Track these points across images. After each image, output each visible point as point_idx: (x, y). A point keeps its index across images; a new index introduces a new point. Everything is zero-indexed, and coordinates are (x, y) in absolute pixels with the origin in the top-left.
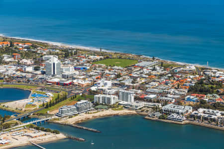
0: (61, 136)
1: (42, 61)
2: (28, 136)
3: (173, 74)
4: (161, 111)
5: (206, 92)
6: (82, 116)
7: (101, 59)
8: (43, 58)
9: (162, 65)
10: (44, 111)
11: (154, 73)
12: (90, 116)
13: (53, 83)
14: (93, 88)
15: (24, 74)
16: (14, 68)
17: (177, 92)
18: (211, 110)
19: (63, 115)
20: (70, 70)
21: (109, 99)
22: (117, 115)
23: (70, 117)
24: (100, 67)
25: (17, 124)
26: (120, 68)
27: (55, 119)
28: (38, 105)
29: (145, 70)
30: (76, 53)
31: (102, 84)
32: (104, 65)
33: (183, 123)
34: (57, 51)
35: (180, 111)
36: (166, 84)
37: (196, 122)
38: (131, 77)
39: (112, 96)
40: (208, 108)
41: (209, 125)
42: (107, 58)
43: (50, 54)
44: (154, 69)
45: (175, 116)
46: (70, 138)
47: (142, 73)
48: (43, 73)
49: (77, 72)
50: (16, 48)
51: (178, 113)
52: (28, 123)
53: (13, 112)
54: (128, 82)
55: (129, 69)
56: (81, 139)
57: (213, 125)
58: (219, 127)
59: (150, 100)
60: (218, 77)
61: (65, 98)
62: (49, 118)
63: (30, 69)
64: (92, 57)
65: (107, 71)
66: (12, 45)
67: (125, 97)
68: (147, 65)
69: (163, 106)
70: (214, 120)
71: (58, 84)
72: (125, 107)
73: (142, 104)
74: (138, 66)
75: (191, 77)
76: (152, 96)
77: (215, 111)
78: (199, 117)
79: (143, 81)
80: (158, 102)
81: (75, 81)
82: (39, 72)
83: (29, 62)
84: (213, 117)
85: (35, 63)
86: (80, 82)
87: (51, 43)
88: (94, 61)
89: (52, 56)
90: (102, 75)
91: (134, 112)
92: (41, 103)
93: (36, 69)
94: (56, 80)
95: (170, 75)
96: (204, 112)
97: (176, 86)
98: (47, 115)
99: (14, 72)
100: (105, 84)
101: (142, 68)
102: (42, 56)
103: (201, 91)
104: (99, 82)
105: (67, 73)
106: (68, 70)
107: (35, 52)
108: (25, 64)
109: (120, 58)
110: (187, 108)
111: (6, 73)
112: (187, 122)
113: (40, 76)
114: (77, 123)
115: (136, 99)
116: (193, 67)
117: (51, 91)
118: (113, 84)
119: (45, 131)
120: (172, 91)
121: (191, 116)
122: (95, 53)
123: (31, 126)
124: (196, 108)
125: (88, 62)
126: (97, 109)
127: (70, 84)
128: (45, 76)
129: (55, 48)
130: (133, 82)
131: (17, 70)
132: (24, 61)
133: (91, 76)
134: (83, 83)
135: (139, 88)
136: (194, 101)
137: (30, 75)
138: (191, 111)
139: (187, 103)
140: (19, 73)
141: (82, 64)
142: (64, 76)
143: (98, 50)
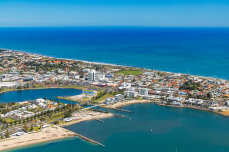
0: (110, 115)
1: (83, 72)
2: (91, 115)
3: (168, 79)
4: (166, 100)
5: (191, 89)
6: (119, 104)
7: (119, 71)
8: (83, 70)
9: (159, 74)
10: (95, 101)
11: (155, 78)
12: (124, 103)
13: (95, 85)
14: (121, 88)
15: (75, 80)
16: (67, 77)
17: (172, 89)
18: (196, 99)
19: (108, 103)
20: (103, 78)
21: (133, 94)
22: (140, 103)
23: (112, 104)
24: (120, 75)
25: (81, 109)
26: (133, 76)
27: (103, 106)
28: (90, 98)
29: (149, 77)
30: (103, 67)
31: (125, 85)
32: (123, 74)
33: (181, 107)
34: (91, 66)
35: (178, 100)
36: (165, 85)
37: (189, 106)
38: (142, 81)
39: (135, 92)
40: (195, 98)
41: (197, 108)
42: (123, 70)
43: (87, 68)
44: (155, 76)
45: (176, 103)
46: (116, 116)
47: (147, 79)
48: (86, 79)
49: (107, 79)
50: (65, 65)
51: (177, 101)
52: (88, 108)
53: (76, 102)
54: (141, 84)
55: (139, 76)
56: (122, 116)
57: (199, 108)
58: (203, 109)
59: (158, 94)
60: (196, 80)
61: (105, 94)
62: (100, 105)
63: (77, 77)
64: (113, 69)
65: (126, 78)
66: (62, 63)
67: (143, 92)
68: (149, 74)
69: (166, 97)
70: (199, 105)
71: (97, 85)
72: (143, 98)
73: (153, 97)
74: (144, 75)
75: (179, 80)
76: (158, 92)
77: (199, 100)
78: (190, 103)
79: (150, 83)
80: (163, 95)
81: (108, 84)
82: (83, 79)
83: (75, 73)
84: (199, 103)
85: (80, 73)
86: (111, 84)
87: (84, 62)
88: (115, 72)
89: (89, 69)
90: (123, 80)
91: (150, 101)
92: (92, 97)
93: (81, 77)
94: (97, 83)
95: (165, 80)
96: (192, 100)
97: (171, 86)
98: (97, 103)
99: (68, 79)
100: (127, 85)
101: (147, 76)
102: (82, 69)
103: (187, 89)
104: (123, 84)
105: (101, 79)
106: (102, 77)
107: (78, 67)
108: (73, 75)
109: (131, 70)
110: (181, 98)
111: (63, 80)
112: (183, 106)
113: (85, 81)
114: (117, 108)
115: (149, 93)
116: (179, 75)
117: (95, 90)
118: (132, 86)
119: (100, 112)
120: (169, 89)
121: (186, 103)
122: (114, 67)
123: (91, 110)
124: (187, 98)
125: (112, 73)
126: (126, 100)
127: (105, 85)
128: (87, 81)
129: (88, 64)
130: (144, 84)
131: (70, 78)
132: (72, 72)
133: (116, 81)
134: (113, 85)
135: (148, 88)
136: (184, 95)
137: (78, 81)
138: (184, 100)
139: (181, 96)
140: (71, 80)
141: (108, 74)
142: (100, 81)
143: (116, 65)
